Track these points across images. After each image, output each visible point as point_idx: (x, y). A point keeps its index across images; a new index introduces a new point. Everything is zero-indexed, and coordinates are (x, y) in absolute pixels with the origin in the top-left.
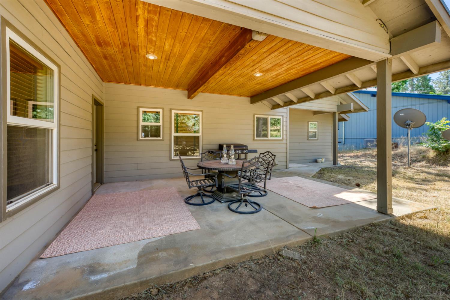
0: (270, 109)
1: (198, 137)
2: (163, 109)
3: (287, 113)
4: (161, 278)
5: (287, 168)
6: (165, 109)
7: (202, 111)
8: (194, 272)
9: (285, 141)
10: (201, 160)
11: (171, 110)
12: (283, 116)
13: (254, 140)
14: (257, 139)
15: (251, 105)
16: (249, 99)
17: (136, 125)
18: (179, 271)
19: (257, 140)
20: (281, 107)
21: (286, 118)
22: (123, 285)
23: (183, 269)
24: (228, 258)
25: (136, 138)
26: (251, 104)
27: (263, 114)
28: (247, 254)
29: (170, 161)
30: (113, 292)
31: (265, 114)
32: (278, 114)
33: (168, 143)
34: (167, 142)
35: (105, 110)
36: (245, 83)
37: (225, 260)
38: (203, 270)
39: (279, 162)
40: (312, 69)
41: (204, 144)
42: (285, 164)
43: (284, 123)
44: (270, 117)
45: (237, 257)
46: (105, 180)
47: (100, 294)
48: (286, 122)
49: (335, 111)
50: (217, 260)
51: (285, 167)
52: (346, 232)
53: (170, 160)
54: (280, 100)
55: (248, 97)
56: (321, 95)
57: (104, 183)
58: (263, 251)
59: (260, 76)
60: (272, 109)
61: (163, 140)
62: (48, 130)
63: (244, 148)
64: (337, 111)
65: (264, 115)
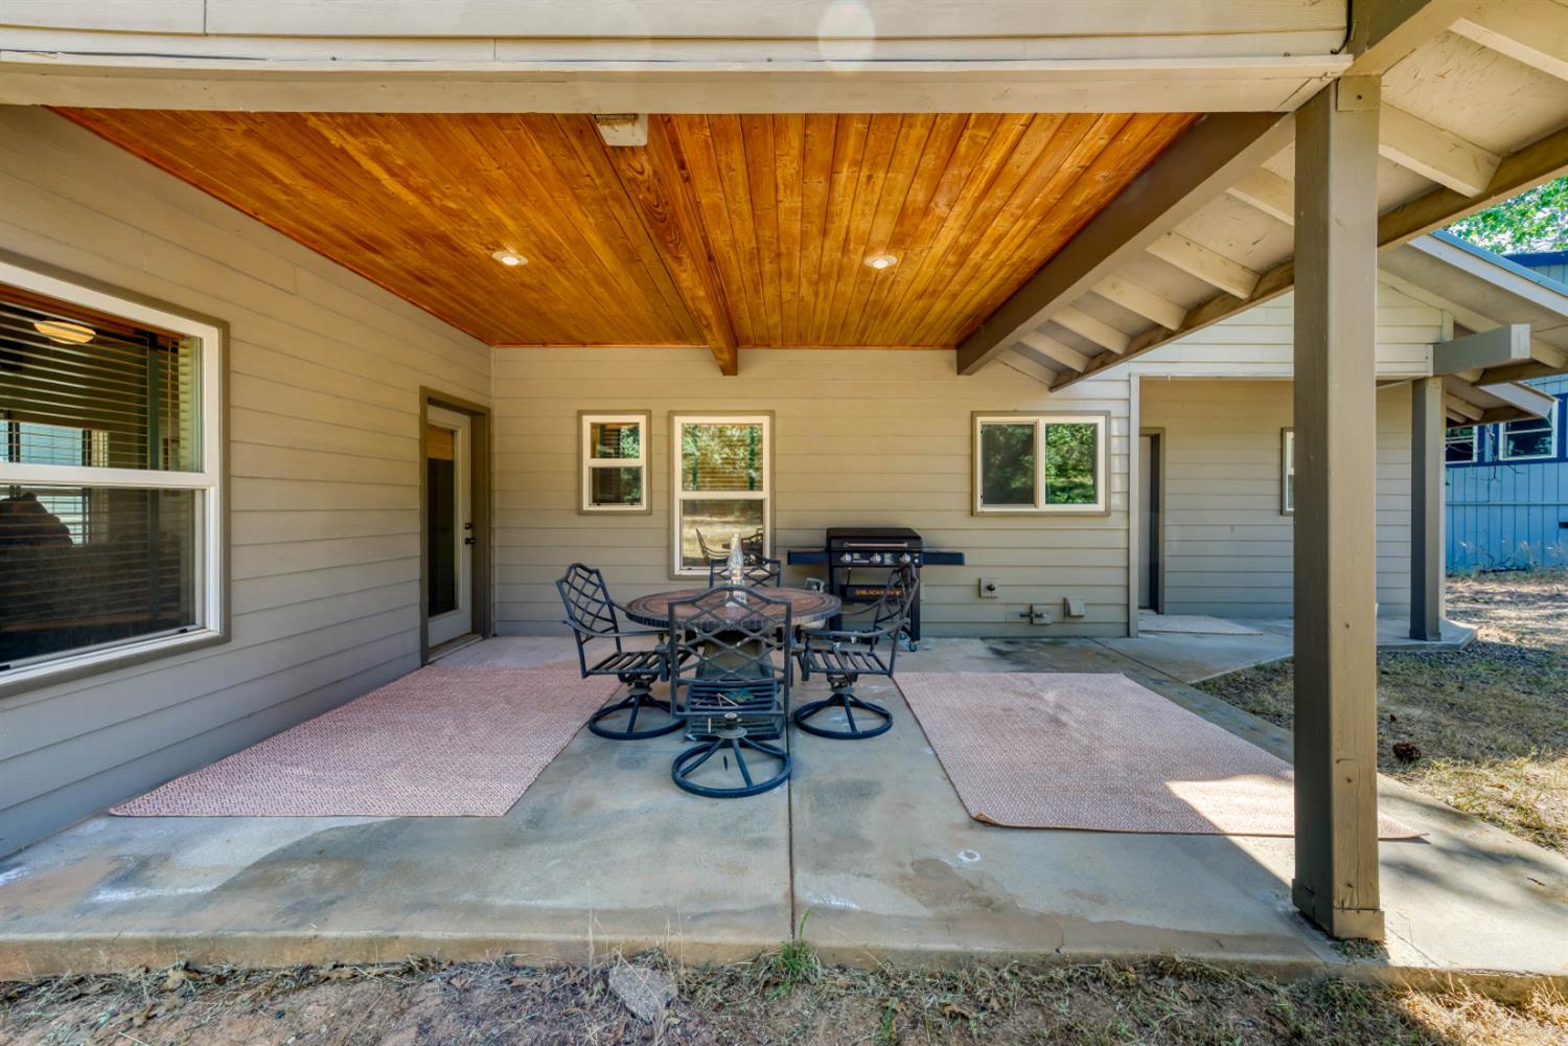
0: (1046, 391)
1: (760, 503)
2: (648, 413)
3: (1129, 400)
4: (212, 943)
5: (1128, 635)
6: (653, 414)
7: (771, 414)
8: (310, 952)
9: (1117, 520)
10: (708, 583)
11: (671, 414)
12: (1107, 414)
13: (972, 515)
14: (983, 512)
15: (961, 377)
16: (952, 354)
17: (574, 469)
18: (267, 935)
19: (982, 515)
20: (1079, 376)
21: (1124, 422)
22: (115, 934)
23: (279, 934)
24: (427, 935)
25: (573, 506)
26: (959, 373)
27: (1012, 409)
28: (492, 940)
29: (667, 581)
30: (89, 949)
31: (1019, 409)
32: (1082, 406)
33: (664, 524)
34: (658, 520)
35: (497, 427)
36: (872, 298)
37: (414, 938)
38: (340, 954)
39: (1087, 604)
40: (1077, 202)
41: (777, 527)
42: (1119, 615)
43: (1115, 442)
44: (1042, 422)
45: (455, 941)
46: (497, 628)
47: (58, 944)
48: (1125, 440)
49: (1421, 375)
50: (389, 934)
51: (1122, 629)
52: (989, 966)
53: (670, 579)
54: (1066, 348)
55: (945, 346)
56: (1206, 310)
57: (495, 635)
58: (560, 946)
59: (890, 268)
60: (1053, 387)
61: (649, 512)
62: (192, 492)
63: (905, 545)
64: (1431, 374)
65: (1015, 413)
